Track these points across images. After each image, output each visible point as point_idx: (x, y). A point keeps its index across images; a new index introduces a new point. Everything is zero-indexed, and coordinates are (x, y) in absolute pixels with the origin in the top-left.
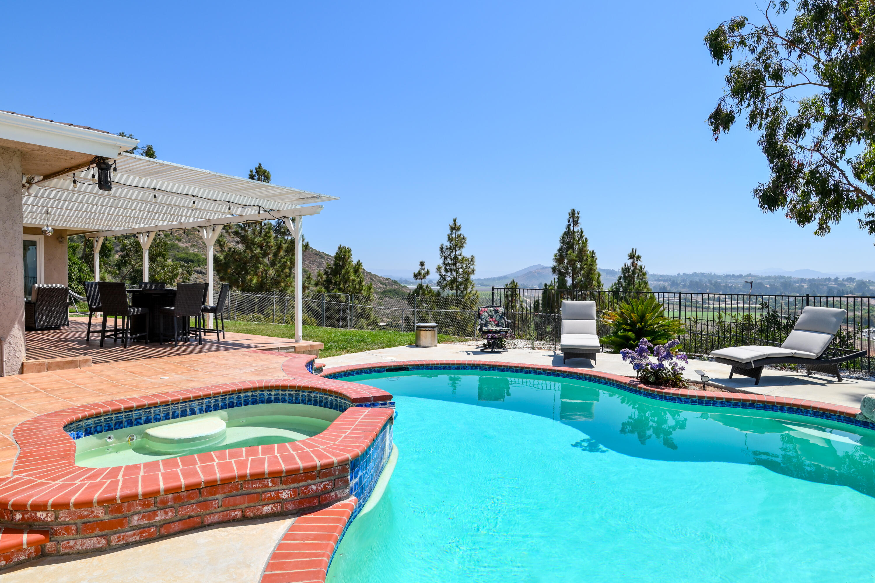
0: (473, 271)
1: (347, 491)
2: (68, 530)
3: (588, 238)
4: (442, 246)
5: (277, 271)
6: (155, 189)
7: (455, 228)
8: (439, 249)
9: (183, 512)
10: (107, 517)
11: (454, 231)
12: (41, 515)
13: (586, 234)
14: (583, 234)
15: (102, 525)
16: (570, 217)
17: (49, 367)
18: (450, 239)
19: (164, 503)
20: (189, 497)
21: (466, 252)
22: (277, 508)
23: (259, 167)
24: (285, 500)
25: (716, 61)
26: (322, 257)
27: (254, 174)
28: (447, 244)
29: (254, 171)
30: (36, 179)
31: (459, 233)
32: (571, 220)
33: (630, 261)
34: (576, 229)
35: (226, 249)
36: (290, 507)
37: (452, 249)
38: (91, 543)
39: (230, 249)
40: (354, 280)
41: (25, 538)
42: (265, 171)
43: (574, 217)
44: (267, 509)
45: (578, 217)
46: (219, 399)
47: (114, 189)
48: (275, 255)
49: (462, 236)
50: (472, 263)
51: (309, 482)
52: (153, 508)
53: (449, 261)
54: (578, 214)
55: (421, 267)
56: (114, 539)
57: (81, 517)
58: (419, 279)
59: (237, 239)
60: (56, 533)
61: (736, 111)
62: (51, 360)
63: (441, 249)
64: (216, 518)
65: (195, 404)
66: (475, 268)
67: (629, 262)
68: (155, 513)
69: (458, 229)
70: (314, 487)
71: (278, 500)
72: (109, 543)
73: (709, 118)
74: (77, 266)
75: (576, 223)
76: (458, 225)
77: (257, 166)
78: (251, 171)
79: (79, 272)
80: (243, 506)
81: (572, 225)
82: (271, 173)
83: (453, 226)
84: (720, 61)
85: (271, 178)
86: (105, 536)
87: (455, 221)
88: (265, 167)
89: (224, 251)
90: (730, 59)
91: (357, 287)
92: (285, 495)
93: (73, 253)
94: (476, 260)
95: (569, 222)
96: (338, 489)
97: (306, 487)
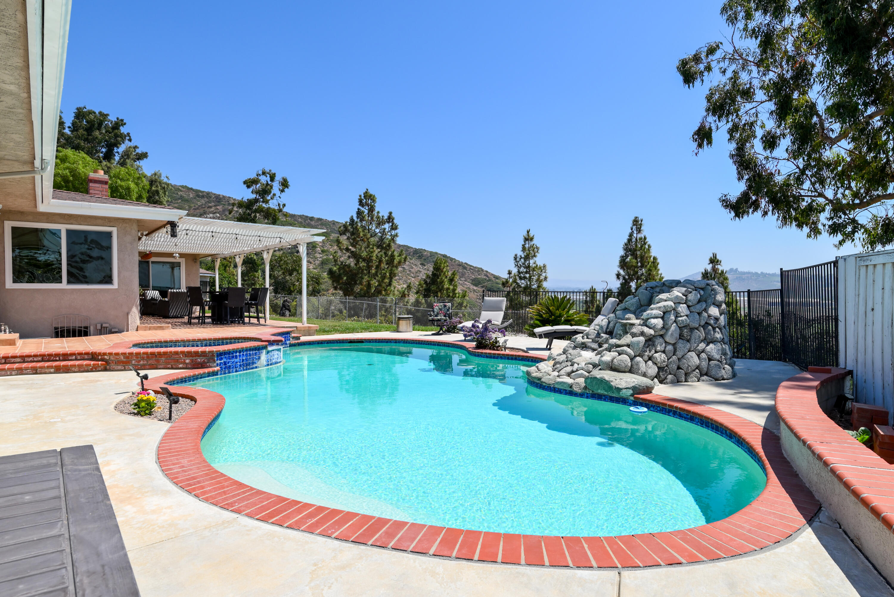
0: (546, 278)
1: (215, 364)
2: (113, 362)
3: (651, 245)
4: (516, 255)
5: (379, 281)
6: (212, 232)
7: (528, 239)
8: (513, 259)
9: (150, 362)
10: (125, 360)
11: (527, 242)
12: (106, 357)
13: (649, 241)
14: (647, 240)
15: (123, 362)
16: (634, 225)
17: (150, 329)
18: (524, 249)
19: (143, 358)
20: (152, 357)
21: (539, 260)
22: (184, 366)
23: (366, 192)
24: (188, 363)
25: (687, 85)
26: (465, 268)
27: (363, 198)
28: (520, 253)
29: (363, 196)
30: (145, 233)
31: (532, 243)
32: (634, 227)
33: (711, 265)
34: (639, 236)
35: (339, 263)
36: (190, 366)
37: (527, 258)
38: (119, 367)
39: (342, 263)
40: (448, 289)
41: (100, 362)
42: (371, 195)
43: (637, 223)
44: (181, 366)
45: (641, 224)
46: (212, 342)
47: (178, 237)
48: (378, 267)
49: (535, 246)
50: (544, 271)
51: (197, 358)
52: (139, 359)
53: (522, 269)
54: (642, 221)
55: (508, 276)
56: (127, 367)
57: (117, 359)
58: (508, 286)
59: (348, 254)
60: (110, 363)
61: (714, 128)
62: (151, 325)
63: (515, 259)
64: (162, 366)
65: (199, 343)
66: (548, 275)
67: (709, 267)
68: (140, 361)
69: (532, 239)
70: (199, 360)
71: (184, 363)
72: (125, 368)
73: (693, 136)
74: (227, 279)
75: (639, 230)
76: (531, 235)
77: (365, 191)
78: (360, 196)
79: (228, 284)
80: (172, 364)
81: (635, 232)
82: (376, 196)
83: (527, 237)
84: (691, 85)
85: (377, 200)
86: (124, 366)
87: (528, 232)
88: (371, 192)
89: (338, 265)
90: (702, 83)
91: (451, 295)
92: (187, 361)
93: (225, 270)
94: (548, 268)
95: (632, 229)
96: (211, 362)
97: (196, 359)
